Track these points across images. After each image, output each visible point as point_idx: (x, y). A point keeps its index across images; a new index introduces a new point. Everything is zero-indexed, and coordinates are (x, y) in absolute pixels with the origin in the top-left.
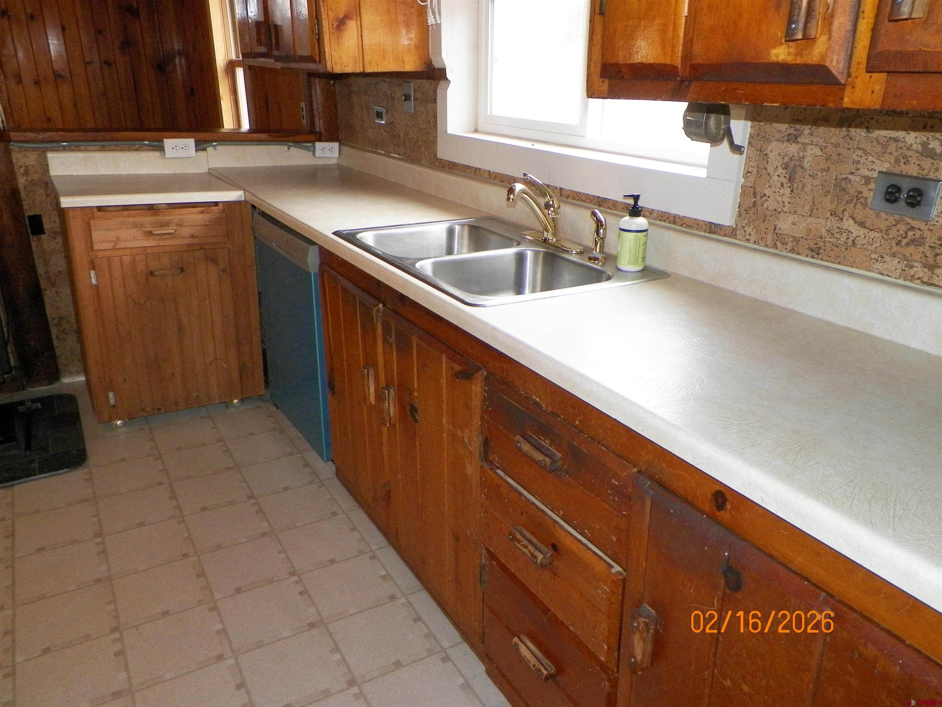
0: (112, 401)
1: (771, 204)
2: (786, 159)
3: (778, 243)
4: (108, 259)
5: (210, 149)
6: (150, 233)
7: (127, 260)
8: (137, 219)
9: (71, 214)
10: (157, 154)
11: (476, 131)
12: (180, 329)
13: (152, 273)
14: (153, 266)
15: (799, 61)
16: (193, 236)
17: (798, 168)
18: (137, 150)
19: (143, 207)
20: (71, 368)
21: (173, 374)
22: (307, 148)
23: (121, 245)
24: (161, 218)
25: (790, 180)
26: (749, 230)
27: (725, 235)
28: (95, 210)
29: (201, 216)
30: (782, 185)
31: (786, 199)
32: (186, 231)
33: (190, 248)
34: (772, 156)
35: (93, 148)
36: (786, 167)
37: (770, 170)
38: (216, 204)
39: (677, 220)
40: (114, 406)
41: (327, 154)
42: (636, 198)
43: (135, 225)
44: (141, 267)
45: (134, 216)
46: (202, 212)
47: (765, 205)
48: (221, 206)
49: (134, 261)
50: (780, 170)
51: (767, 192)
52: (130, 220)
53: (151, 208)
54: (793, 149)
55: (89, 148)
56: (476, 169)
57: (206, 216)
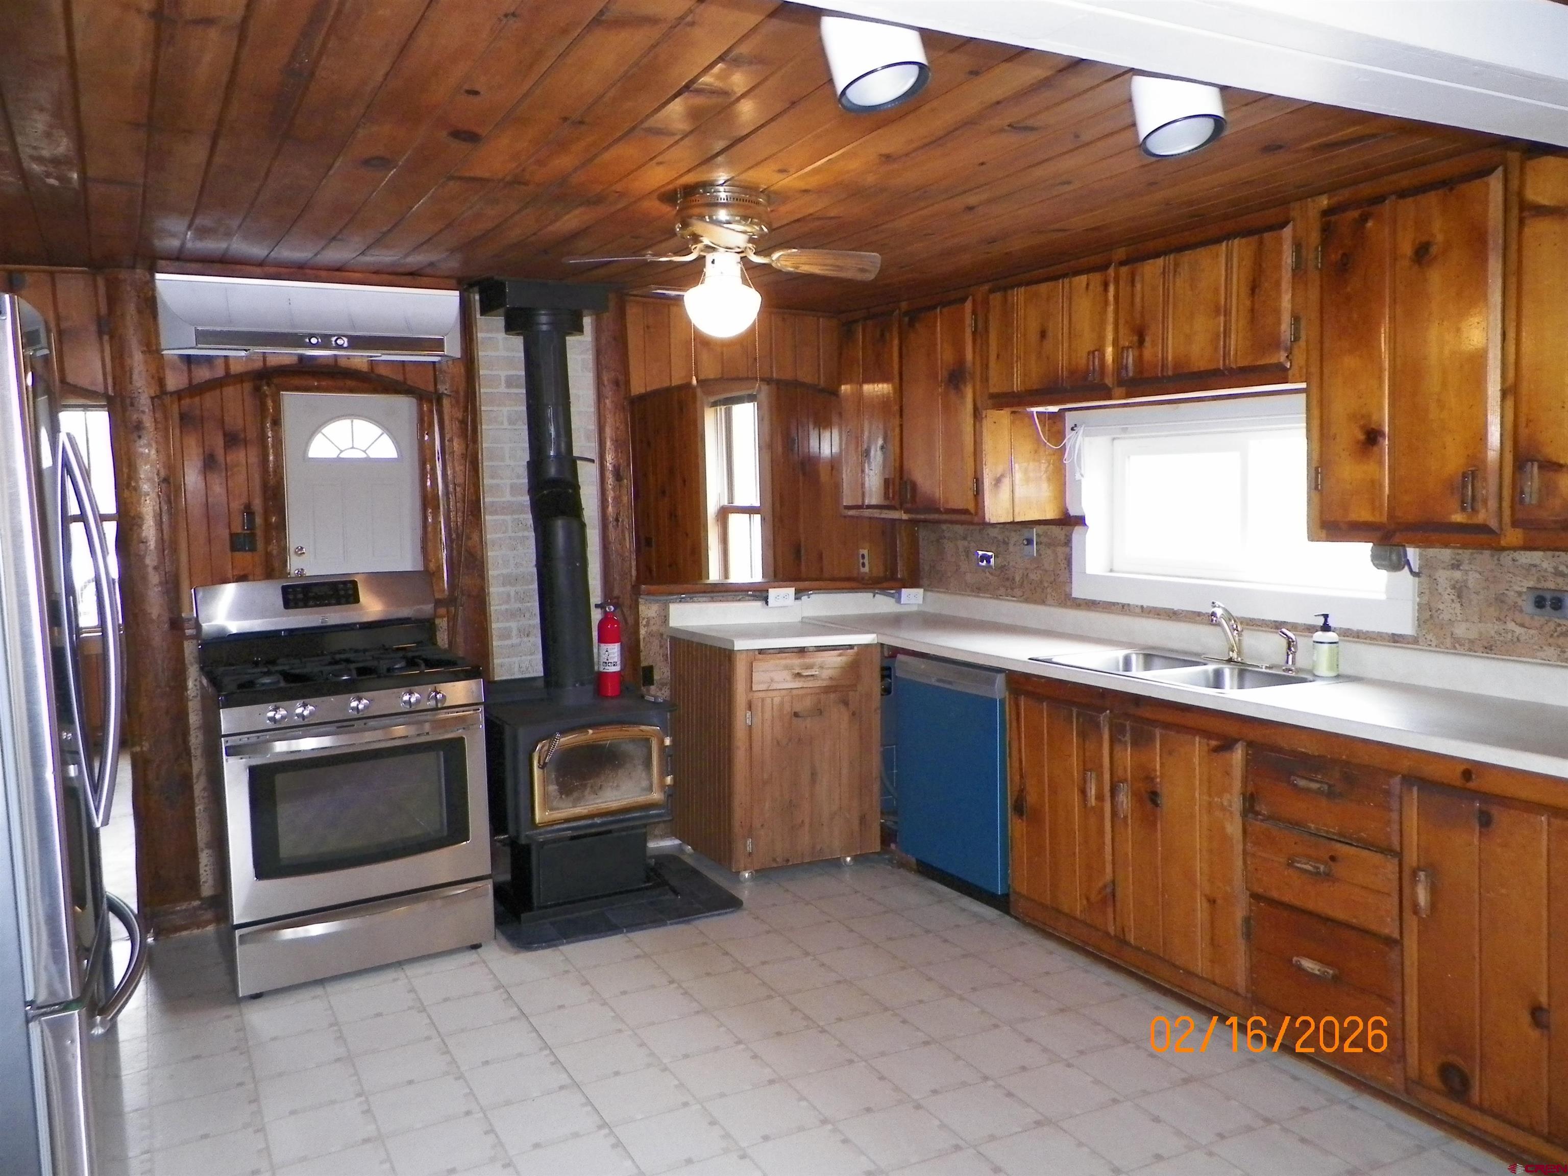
0: (749, 849)
1: (1446, 616)
2: (1453, 582)
3: (1457, 645)
4: (763, 700)
5: (804, 598)
6: (799, 675)
7: (777, 700)
8: (788, 661)
9: (738, 656)
10: (759, 604)
11: (1111, 571)
12: (814, 774)
13: (796, 715)
14: (798, 708)
15: (1470, 522)
16: (831, 678)
17: (1464, 588)
18: (739, 600)
19: (795, 650)
20: (657, 832)
21: (803, 822)
22: (892, 596)
23: (775, 686)
24: (808, 661)
25: (1459, 597)
26: (1429, 637)
27: (1408, 643)
28: (757, 653)
29: (839, 659)
30: (1453, 601)
31: (1458, 611)
32: (826, 674)
33: (827, 690)
34: (1440, 580)
35: (704, 599)
36: (1454, 587)
37: (1440, 590)
38: (851, 647)
39: (1361, 635)
40: (750, 854)
41: (913, 601)
42: (1326, 616)
43: (787, 668)
44: (787, 708)
45: (786, 658)
46: (840, 655)
47: (1441, 618)
48: (856, 648)
49: (782, 703)
50: (1449, 590)
51: (1441, 607)
52: (783, 662)
53: (802, 651)
54: (1457, 575)
55: (700, 599)
56: (1123, 606)
57: (843, 659)
